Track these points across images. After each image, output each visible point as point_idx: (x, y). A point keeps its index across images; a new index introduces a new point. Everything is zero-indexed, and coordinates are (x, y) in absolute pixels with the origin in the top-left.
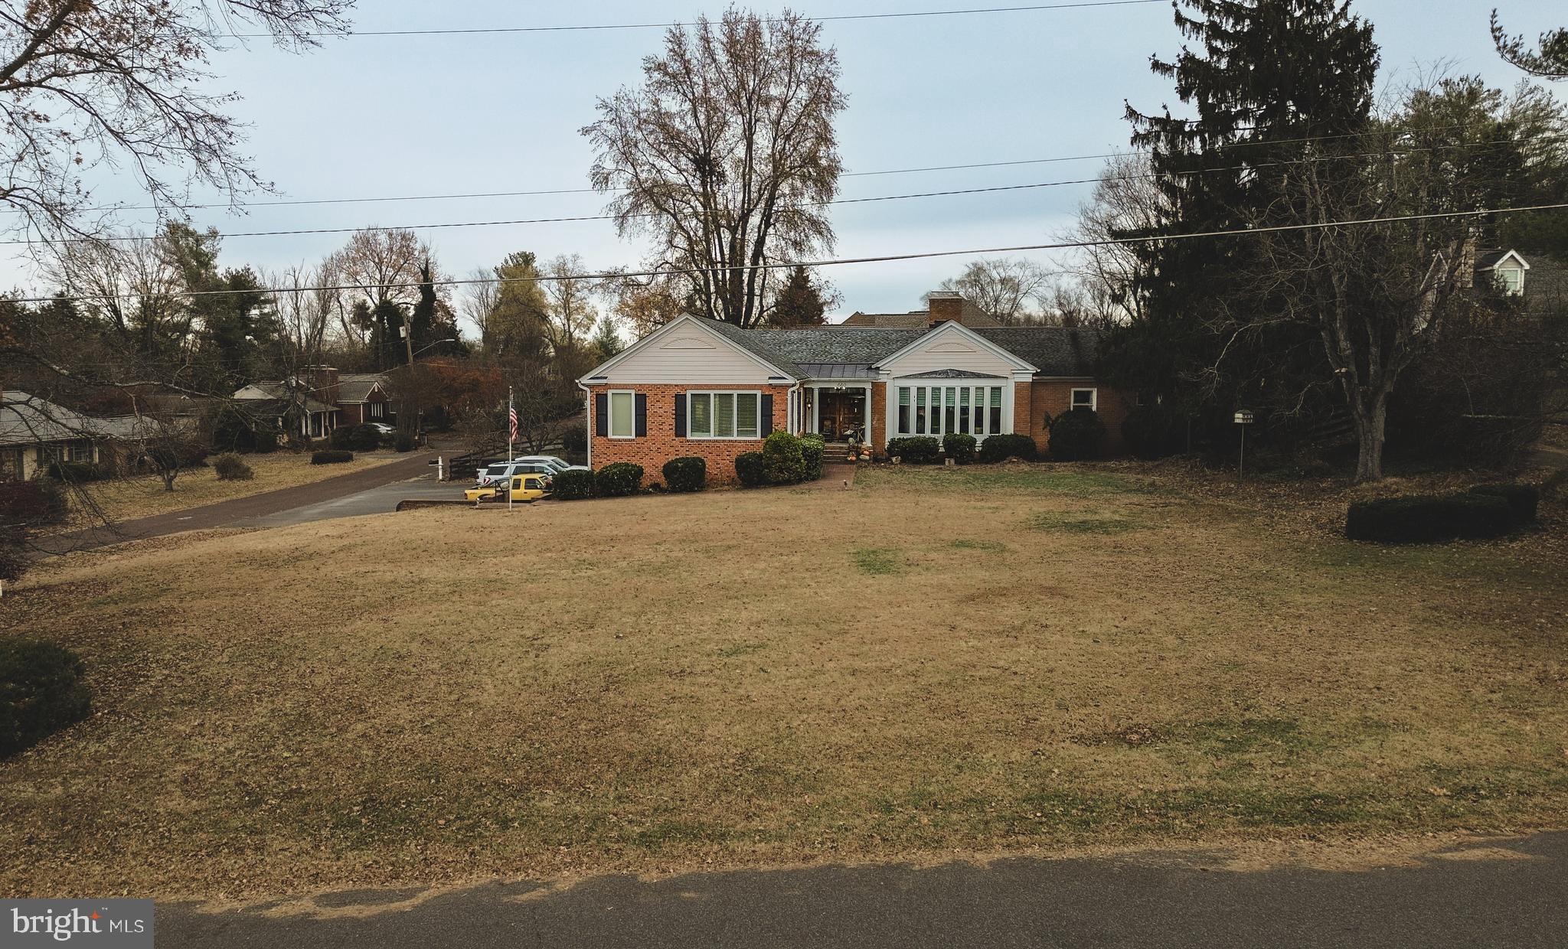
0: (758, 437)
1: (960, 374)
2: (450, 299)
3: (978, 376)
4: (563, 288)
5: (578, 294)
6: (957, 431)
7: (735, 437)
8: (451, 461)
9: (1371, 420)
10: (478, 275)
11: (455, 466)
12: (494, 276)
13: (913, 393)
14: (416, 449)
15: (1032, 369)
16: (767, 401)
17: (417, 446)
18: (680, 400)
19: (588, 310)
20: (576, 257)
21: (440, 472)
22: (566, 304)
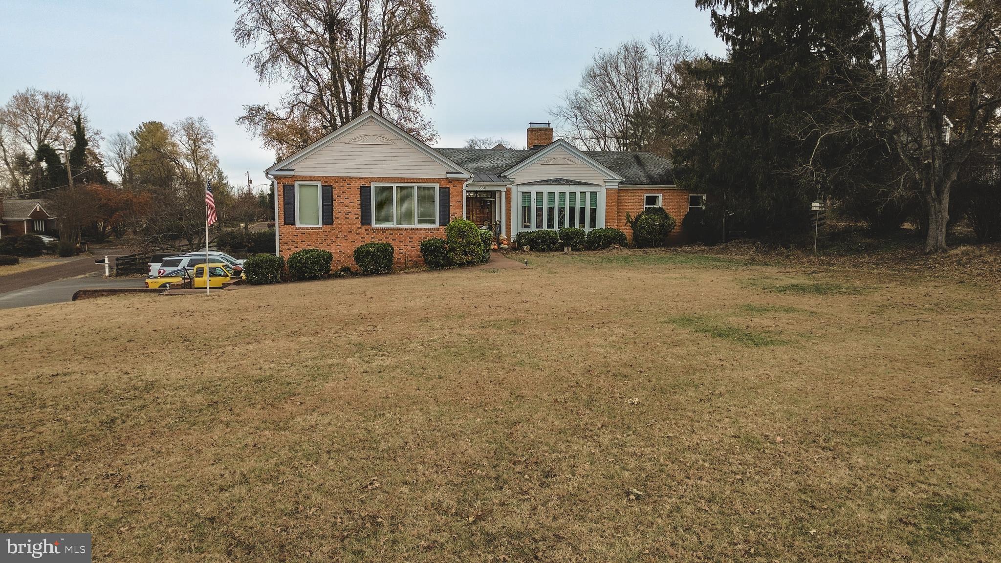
0: (437, 225)
1: (568, 182)
2: (98, 147)
3: (581, 184)
4: (191, 142)
5: (204, 146)
6: (567, 225)
7: (416, 226)
8: (117, 259)
9: (940, 203)
10: (117, 137)
11: (121, 264)
12: (130, 137)
13: (533, 196)
14: (78, 254)
15: (620, 179)
16: (445, 194)
17: (78, 252)
18: (365, 192)
19: (211, 158)
20: (201, 120)
21: (107, 270)
22: (194, 152)
